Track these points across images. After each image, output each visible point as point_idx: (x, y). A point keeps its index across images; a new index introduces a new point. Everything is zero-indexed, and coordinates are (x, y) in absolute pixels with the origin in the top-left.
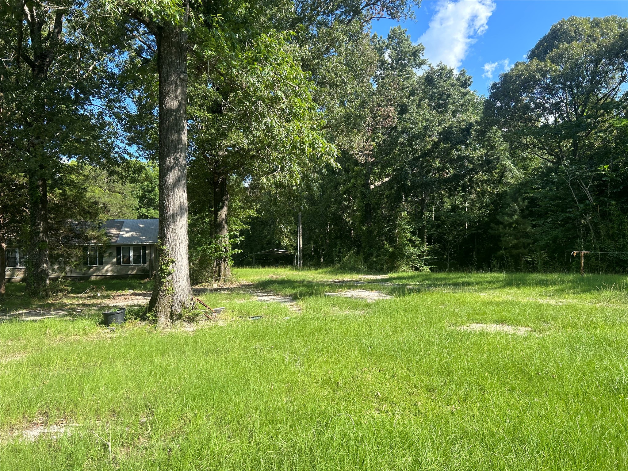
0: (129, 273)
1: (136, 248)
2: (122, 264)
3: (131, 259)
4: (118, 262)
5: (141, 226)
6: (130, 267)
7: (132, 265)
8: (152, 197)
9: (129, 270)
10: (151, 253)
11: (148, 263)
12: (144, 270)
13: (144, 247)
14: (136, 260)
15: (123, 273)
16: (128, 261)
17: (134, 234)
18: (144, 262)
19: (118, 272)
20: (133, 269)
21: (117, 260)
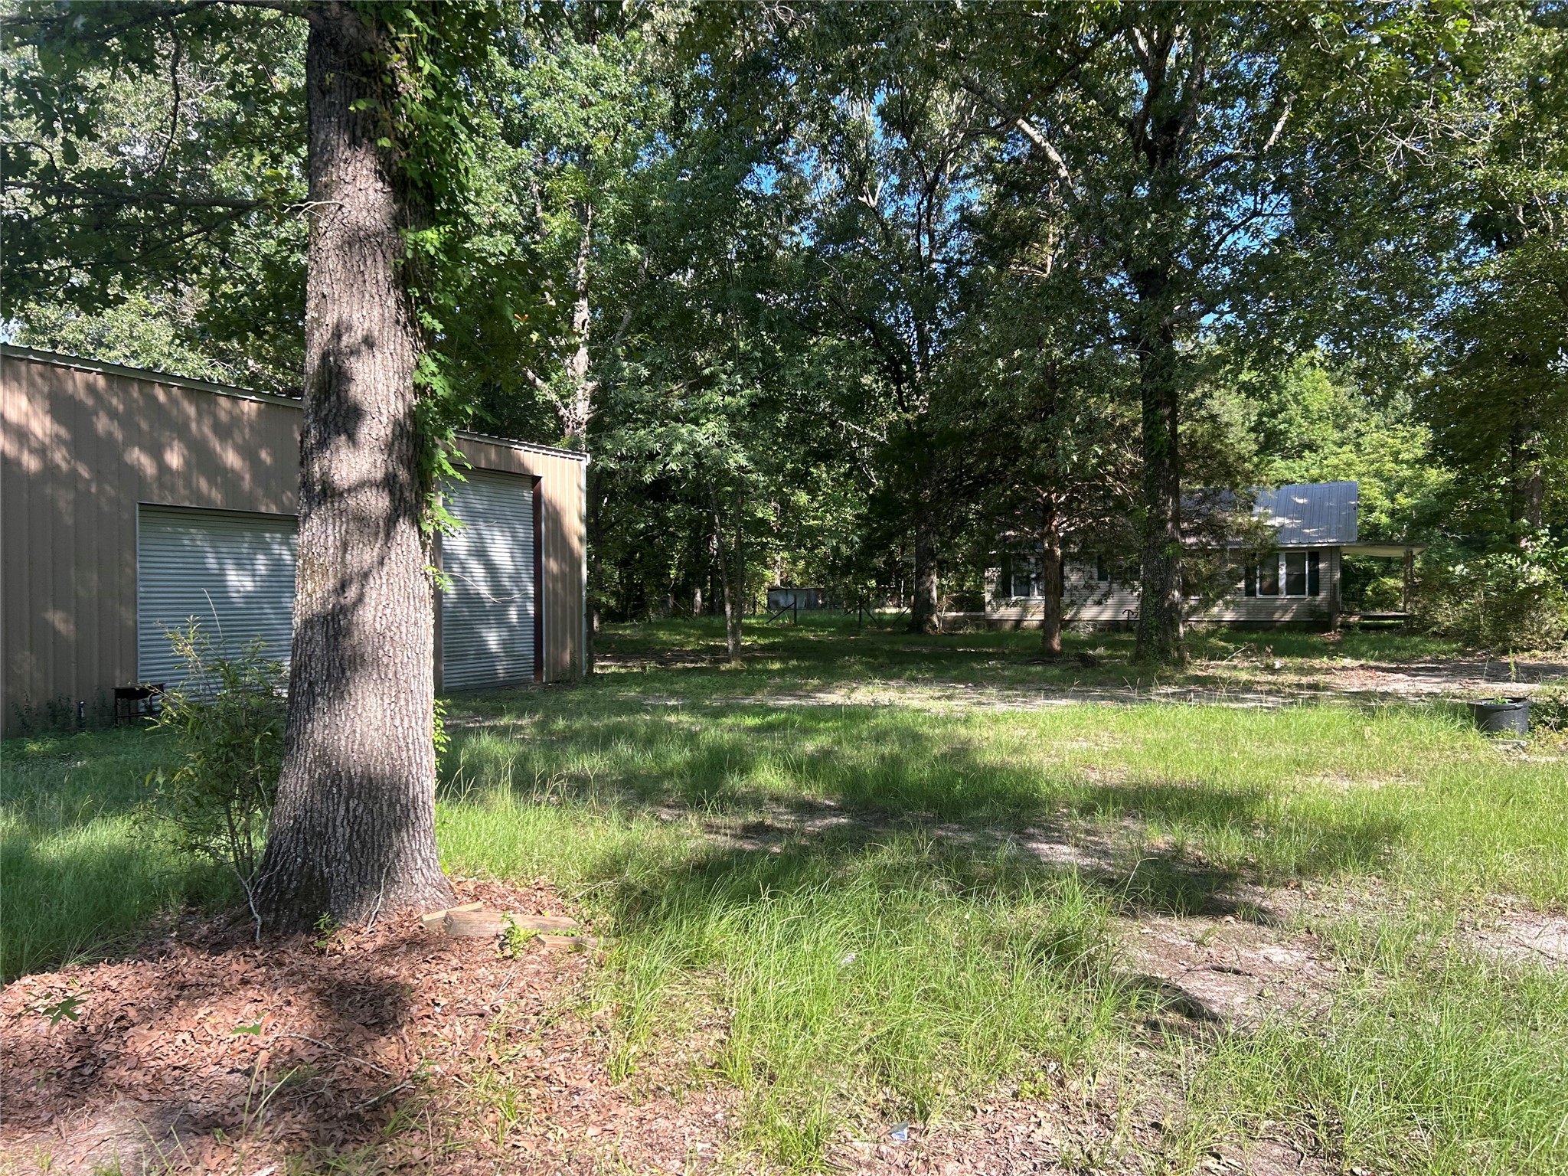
0: (1276, 616)
1: (1294, 557)
2: (1259, 596)
3: (1282, 583)
4: (1250, 591)
5: (1301, 501)
6: (1279, 603)
7: (1284, 597)
8: (1282, 427)
9: (1277, 608)
10: (1331, 569)
11: (1322, 595)
12: (1313, 610)
13: (1315, 555)
14: (1295, 586)
15: (1262, 617)
16: (1274, 589)
17: (1287, 521)
18: (1315, 592)
19: (1248, 613)
20: (1285, 609)
21: (1247, 586)
